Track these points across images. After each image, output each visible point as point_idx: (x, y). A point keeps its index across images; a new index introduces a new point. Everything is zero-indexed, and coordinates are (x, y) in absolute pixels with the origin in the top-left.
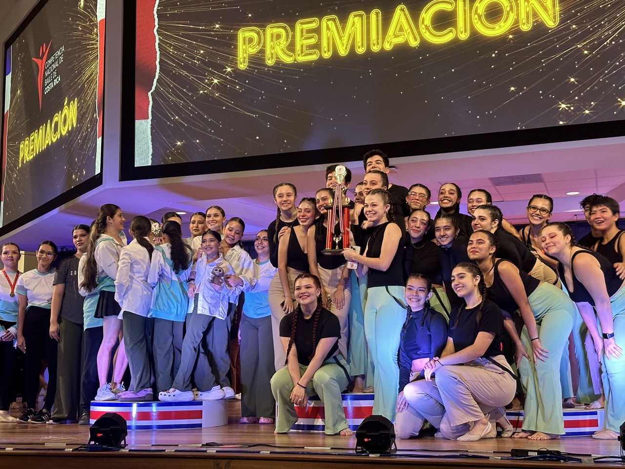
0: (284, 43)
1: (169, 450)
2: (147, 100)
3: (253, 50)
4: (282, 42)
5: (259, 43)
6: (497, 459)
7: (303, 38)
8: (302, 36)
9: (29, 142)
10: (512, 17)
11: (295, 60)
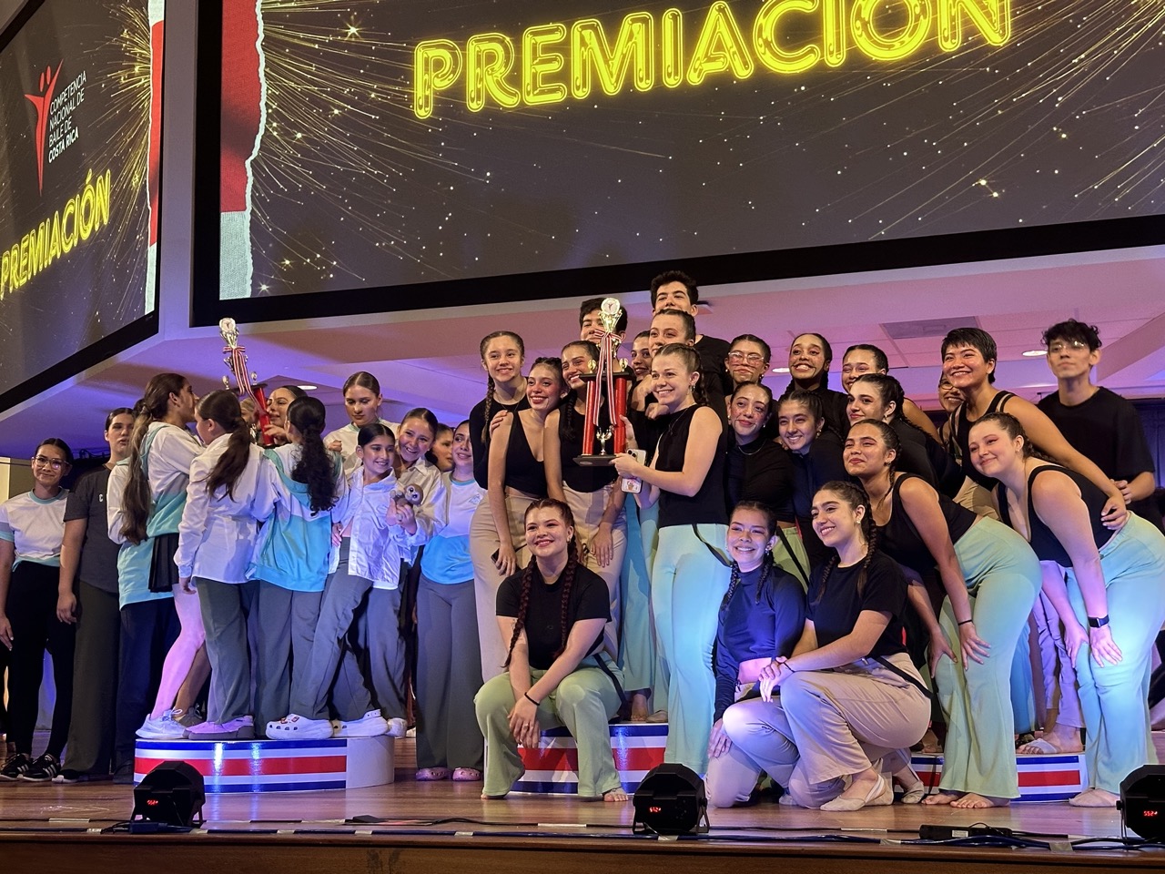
0: (500, 70)
1: (284, 831)
2: (243, 176)
3: (443, 84)
4: (496, 67)
5: (454, 72)
6: (894, 844)
7: (537, 61)
8: (535, 57)
9: (19, 254)
10: (924, 25)
11: (522, 103)
